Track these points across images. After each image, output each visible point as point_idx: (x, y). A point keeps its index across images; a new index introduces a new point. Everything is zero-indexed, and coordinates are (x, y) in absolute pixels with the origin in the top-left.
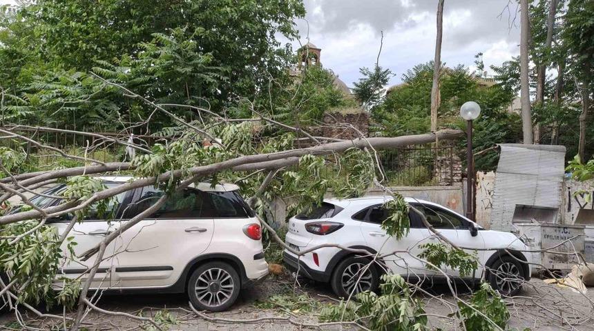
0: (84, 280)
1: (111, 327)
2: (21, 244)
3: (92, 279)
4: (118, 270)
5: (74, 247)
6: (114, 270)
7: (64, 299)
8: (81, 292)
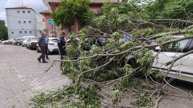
0: (165, 72)
1: (176, 93)
2: (141, 56)
3: (168, 73)
4: (182, 72)
5: (158, 59)
6: (180, 72)
7: (157, 77)
8: (163, 76)
